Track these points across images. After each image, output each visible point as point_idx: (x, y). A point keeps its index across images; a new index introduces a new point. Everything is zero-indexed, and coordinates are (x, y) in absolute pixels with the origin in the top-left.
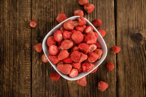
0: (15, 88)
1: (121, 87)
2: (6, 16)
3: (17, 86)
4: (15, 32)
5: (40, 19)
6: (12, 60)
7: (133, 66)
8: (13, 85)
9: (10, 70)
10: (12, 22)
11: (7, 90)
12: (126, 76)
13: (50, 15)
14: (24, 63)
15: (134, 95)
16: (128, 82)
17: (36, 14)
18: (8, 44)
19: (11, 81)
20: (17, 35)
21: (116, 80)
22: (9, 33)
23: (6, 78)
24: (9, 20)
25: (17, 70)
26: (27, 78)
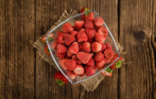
0: (20, 83)
1: (122, 84)
2: (11, 13)
3: (22, 81)
4: (19, 29)
5: (43, 16)
6: (17, 56)
7: (134, 64)
8: (18, 79)
9: (15, 66)
10: (16, 19)
11: (12, 84)
12: (127, 73)
13: (54, 11)
14: (28, 59)
15: (135, 92)
16: (129, 79)
17: (40, 11)
18: (13, 40)
19: (16, 76)
20: (22, 31)
21: (117, 77)
22: (13, 29)
23: (11, 73)
24: (14, 17)
25: (21, 65)
26: (31, 73)
